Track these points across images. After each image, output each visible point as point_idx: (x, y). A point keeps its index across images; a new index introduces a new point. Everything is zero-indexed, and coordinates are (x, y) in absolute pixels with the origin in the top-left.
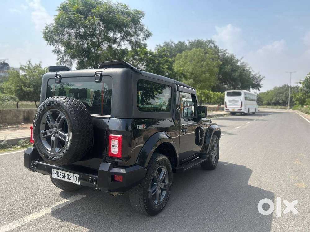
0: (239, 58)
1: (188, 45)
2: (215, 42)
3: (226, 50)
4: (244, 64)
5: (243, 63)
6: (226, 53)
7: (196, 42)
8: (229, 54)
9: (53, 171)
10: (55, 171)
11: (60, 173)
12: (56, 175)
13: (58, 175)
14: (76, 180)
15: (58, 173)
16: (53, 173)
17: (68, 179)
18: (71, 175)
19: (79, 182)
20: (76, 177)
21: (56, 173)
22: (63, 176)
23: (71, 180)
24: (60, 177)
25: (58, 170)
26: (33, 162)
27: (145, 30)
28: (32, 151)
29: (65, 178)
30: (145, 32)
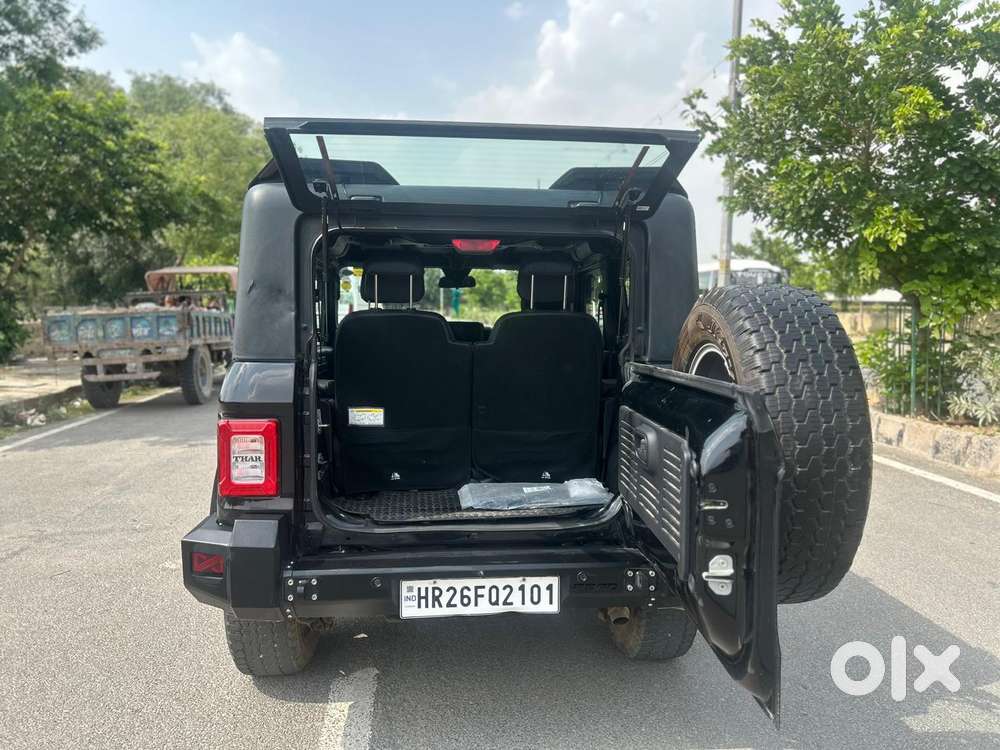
1: (129, 90)
2: (228, 95)
9: (409, 589)
10: (419, 589)
11: (448, 590)
12: (423, 601)
13: (436, 599)
14: (536, 600)
15: (437, 593)
16: (408, 598)
17: (496, 603)
18: (510, 587)
19: (551, 602)
20: (536, 589)
21: (423, 594)
22: (466, 601)
23: (511, 604)
24: (449, 605)
25: (435, 582)
26: (290, 577)
27: (70, 18)
28: (276, 530)
29: (476, 605)
30: (69, 25)
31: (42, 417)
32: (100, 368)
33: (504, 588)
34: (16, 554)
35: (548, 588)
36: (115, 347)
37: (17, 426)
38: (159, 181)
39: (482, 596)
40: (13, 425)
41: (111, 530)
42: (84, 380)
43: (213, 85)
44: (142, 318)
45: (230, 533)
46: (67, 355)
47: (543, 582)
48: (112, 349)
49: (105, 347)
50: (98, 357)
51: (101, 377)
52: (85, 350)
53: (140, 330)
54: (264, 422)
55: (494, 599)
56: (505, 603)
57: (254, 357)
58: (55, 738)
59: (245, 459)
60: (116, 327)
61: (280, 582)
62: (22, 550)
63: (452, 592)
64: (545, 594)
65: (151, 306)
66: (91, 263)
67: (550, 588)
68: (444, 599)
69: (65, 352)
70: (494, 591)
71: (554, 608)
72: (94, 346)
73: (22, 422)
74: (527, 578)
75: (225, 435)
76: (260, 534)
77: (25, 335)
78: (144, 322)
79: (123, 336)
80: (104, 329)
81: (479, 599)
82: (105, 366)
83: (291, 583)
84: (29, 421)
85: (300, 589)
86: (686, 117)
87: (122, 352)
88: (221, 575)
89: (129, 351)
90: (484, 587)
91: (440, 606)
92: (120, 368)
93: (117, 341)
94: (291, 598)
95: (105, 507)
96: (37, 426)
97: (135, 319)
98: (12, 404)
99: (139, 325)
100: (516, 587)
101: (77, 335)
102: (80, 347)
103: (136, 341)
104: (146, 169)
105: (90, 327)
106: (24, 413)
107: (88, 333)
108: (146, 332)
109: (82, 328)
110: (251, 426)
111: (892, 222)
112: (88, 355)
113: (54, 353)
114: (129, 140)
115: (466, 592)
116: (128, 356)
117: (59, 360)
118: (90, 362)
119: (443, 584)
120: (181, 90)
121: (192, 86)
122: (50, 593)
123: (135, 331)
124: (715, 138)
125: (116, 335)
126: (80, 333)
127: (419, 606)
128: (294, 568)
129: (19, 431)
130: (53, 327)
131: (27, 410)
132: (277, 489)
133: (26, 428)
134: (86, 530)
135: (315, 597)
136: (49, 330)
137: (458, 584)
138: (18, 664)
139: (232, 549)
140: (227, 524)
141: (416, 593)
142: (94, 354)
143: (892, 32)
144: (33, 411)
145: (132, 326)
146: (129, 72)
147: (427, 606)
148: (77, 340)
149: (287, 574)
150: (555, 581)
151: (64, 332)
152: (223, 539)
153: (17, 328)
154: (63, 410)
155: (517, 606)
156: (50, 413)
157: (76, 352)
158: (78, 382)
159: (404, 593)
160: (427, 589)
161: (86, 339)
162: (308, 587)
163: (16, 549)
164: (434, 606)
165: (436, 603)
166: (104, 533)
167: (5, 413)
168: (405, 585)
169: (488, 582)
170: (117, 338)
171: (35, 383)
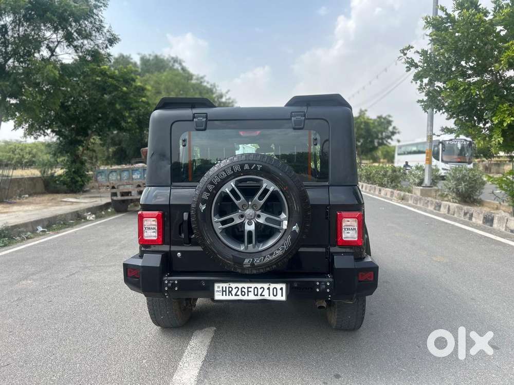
0: (224, 91)
1: (139, 62)
2: (184, 62)
3: (205, 76)
4: (230, 101)
5: (229, 99)
6: (204, 82)
7: (151, 58)
8: (208, 83)
9: (218, 287)
10: (223, 287)
11: (235, 288)
12: (224, 293)
13: (230, 292)
14: (275, 294)
15: (230, 289)
16: (218, 291)
17: (257, 295)
18: (263, 288)
19: (282, 296)
20: (275, 290)
21: (224, 289)
22: (243, 293)
23: (264, 296)
24: (236, 295)
25: (229, 285)
26: (167, 279)
27: (105, 30)
28: (160, 259)
29: (248, 295)
30: (106, 34)
31: (94, 216)
32: (118, 194)
33: (261, 288)
34: (74, 274)
35: (280, 289)
36: (125, 184)
37: (83, 220)
38: (147, 106)
39: (251, 291)
40: (80, 220)
41: (114, 265)
42: (112, 199)
43: (177, 58)
44: (137, 170)
45: (141, 260)
46: (105, 187)
47: (279, 286)
48: (123, 185)
49: (121, 184)
50: (118, 188)
51: (119, 198)
52: (112, 185)
53: (136, 176)
54: (157, 213)
55: (256, 293)
56: (261, 295)
57: (153, 185)
58: (76, 347)
59: (149, 229)
60: (125, 174)
61: (162, 282)
62: (76, 272)
63: (237, 289)
64: (279, 292)
65: (141, 165)
66: (122, 145)
67: (281, 289)
68: (234, 292)
69: (104, 186)
70: (256, 289)
71: (284, 298)
72: (116, 184)
73: (85, 218)
74: (271, 284)
75: (141, 218)
76: (154, 261)
77: (89, 179)
78: (138, 172)
79: (129, 179)
80: (120, 175)
81: (249, 293)
82: (121, 193)
83: (166, 282)
84: (88, 218)
85: (170, 285)
86: (401, 60)
87: (128, 186)
88: (138, 278)
89: (131, 186)
90: (251, 287)
91: (232, 295)
92: (128, 193)
93: (125, 181)
94: (166, 289)
95: (113, 255)
96: (91, 220)
97: (134, 170)
98: (81, 210)
99: (136, 173)
100: (266, 288)
101: (109, 179)
102: (110, 184)
103: (135, 181)
104: (140, 100)
105: (114, 175)
106: (85, 214)
107: (113, 177)
108: (139, 177)
109: (111, 175)
110: (152, 214)
111: (507, 112)
112: (113, 188)
113: (99, 187)
114: (133, 87)
115: (243, 289)
116: (131, 188)
117: (101, 190)
118: (114, 191)
119: (233, 285)
120: (162, 61)
121: (168, 59)
122: (85, 290)
123: (134, 176)
124: (416, 71)
125: (125, 178)
126: (110, 177)
127: (223, 295)
128: (169, 276)
129: (84, 222)
130: (98, 175)
131: (88, 212)
132: (162, 242)
133: (87, 221)
134: (104, 265)
135: (176, 289)
136: (97, 176)
137: (240, 285)
138: (66, 318)
139: (142, 267)
140: (141, 256)
141: (221, 289)
142: (116, 187)
143: (503, 12)
144: (89, 213)
145: (133, 174)
146: (139, 54)
147: (226, 295)
148: (109, 181)
149: (165, 278)
150: (284, 286)
151: (103, 177)
152: (139, 262)
153: (86, 176)
154: (103, 213)
155: (267, 297)
156: (97, 214)
157: (108, 186)
158: (109, 200)
159: (216, 289)
160: (226, 287)
161: (112, 180)
162: (173, 284)
163: (74, 272)
164: (229, 295)
165: (230, 294)
166: (111, 266)
167: (78, 214)
168: (216, 285)
169: (253, 285)
170: (126, 179)
171: (92, 201)
